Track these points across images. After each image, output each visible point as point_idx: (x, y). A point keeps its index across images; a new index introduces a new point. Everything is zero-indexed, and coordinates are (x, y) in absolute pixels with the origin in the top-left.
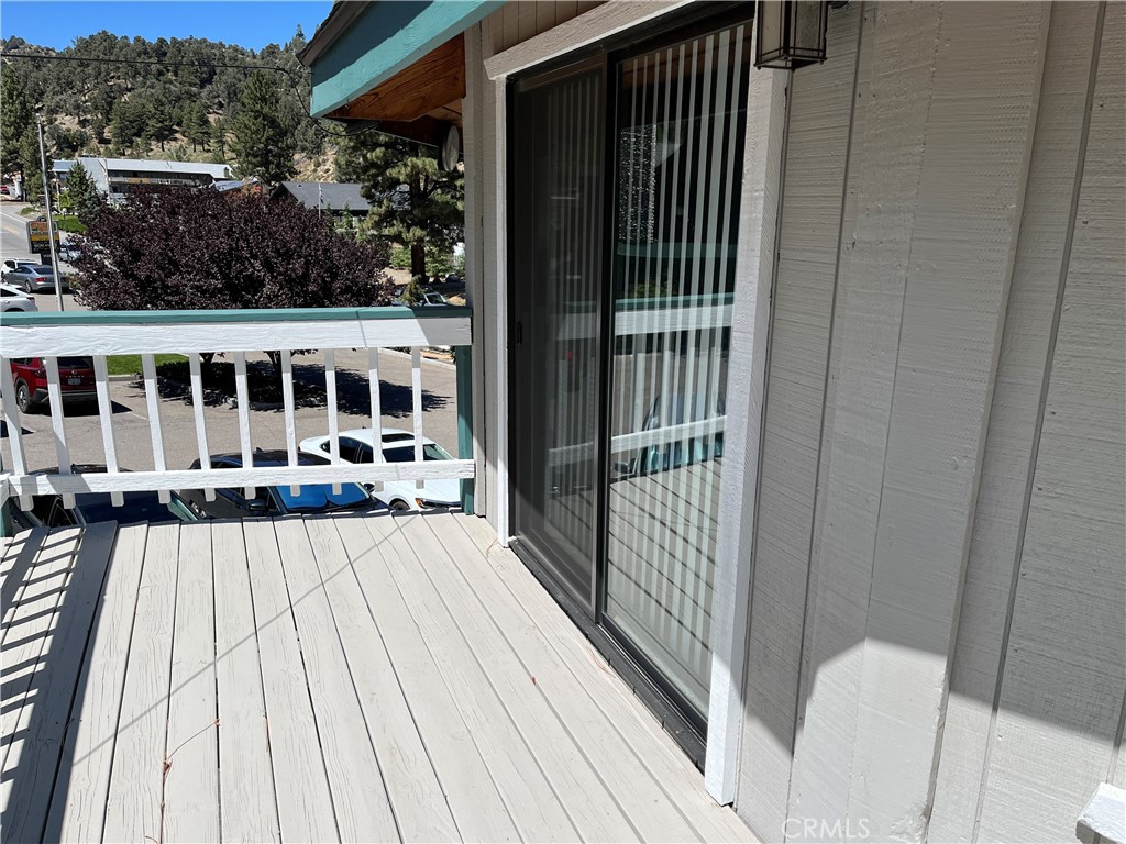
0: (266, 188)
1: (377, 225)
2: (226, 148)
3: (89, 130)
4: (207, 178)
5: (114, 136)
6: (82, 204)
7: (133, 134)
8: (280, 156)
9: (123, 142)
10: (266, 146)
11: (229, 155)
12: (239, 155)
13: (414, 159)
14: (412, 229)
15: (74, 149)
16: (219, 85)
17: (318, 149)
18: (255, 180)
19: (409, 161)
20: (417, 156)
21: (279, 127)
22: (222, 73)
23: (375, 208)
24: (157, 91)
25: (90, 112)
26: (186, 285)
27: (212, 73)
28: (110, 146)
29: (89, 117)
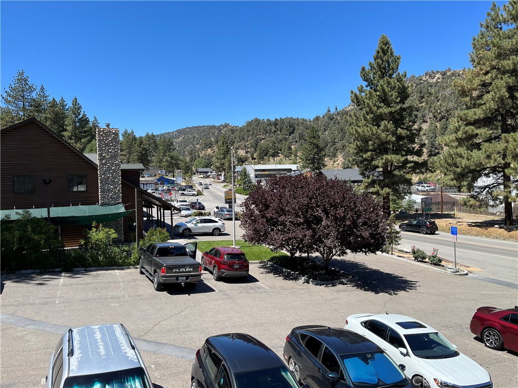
0: (313, 173)
1: (367, 187)
2: (298, 158)
3: (249, 155)
4: (290, 170)
5: (257, 157)
6: (245, 183)
7: (264, 155)
8: (319, 159)
9: (260, 159)
10: (314, 156)
11: (299, 160)
12: (303, 160)
13: (387, 156)
14: (384, 189)
15: (243, 162)
16: (296, 134)
17: (335, 156)
18: (309, 170)
19: (384, 157)
20: (387, 154)
21: (319, 148)
22: (298, 129)
23: (366, 180)
24: (274, 139)
25: (249, 148)
26: (287, 221)
27: (294, 129)
28: (256, 160)
29: (249, 150)
